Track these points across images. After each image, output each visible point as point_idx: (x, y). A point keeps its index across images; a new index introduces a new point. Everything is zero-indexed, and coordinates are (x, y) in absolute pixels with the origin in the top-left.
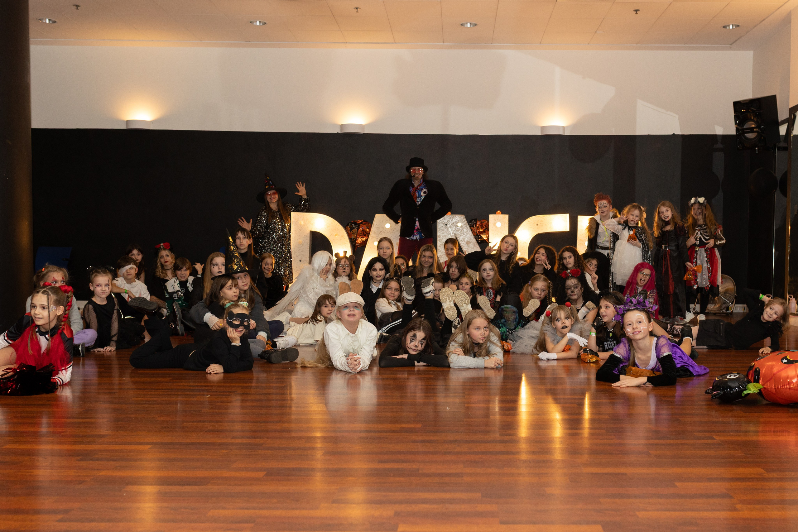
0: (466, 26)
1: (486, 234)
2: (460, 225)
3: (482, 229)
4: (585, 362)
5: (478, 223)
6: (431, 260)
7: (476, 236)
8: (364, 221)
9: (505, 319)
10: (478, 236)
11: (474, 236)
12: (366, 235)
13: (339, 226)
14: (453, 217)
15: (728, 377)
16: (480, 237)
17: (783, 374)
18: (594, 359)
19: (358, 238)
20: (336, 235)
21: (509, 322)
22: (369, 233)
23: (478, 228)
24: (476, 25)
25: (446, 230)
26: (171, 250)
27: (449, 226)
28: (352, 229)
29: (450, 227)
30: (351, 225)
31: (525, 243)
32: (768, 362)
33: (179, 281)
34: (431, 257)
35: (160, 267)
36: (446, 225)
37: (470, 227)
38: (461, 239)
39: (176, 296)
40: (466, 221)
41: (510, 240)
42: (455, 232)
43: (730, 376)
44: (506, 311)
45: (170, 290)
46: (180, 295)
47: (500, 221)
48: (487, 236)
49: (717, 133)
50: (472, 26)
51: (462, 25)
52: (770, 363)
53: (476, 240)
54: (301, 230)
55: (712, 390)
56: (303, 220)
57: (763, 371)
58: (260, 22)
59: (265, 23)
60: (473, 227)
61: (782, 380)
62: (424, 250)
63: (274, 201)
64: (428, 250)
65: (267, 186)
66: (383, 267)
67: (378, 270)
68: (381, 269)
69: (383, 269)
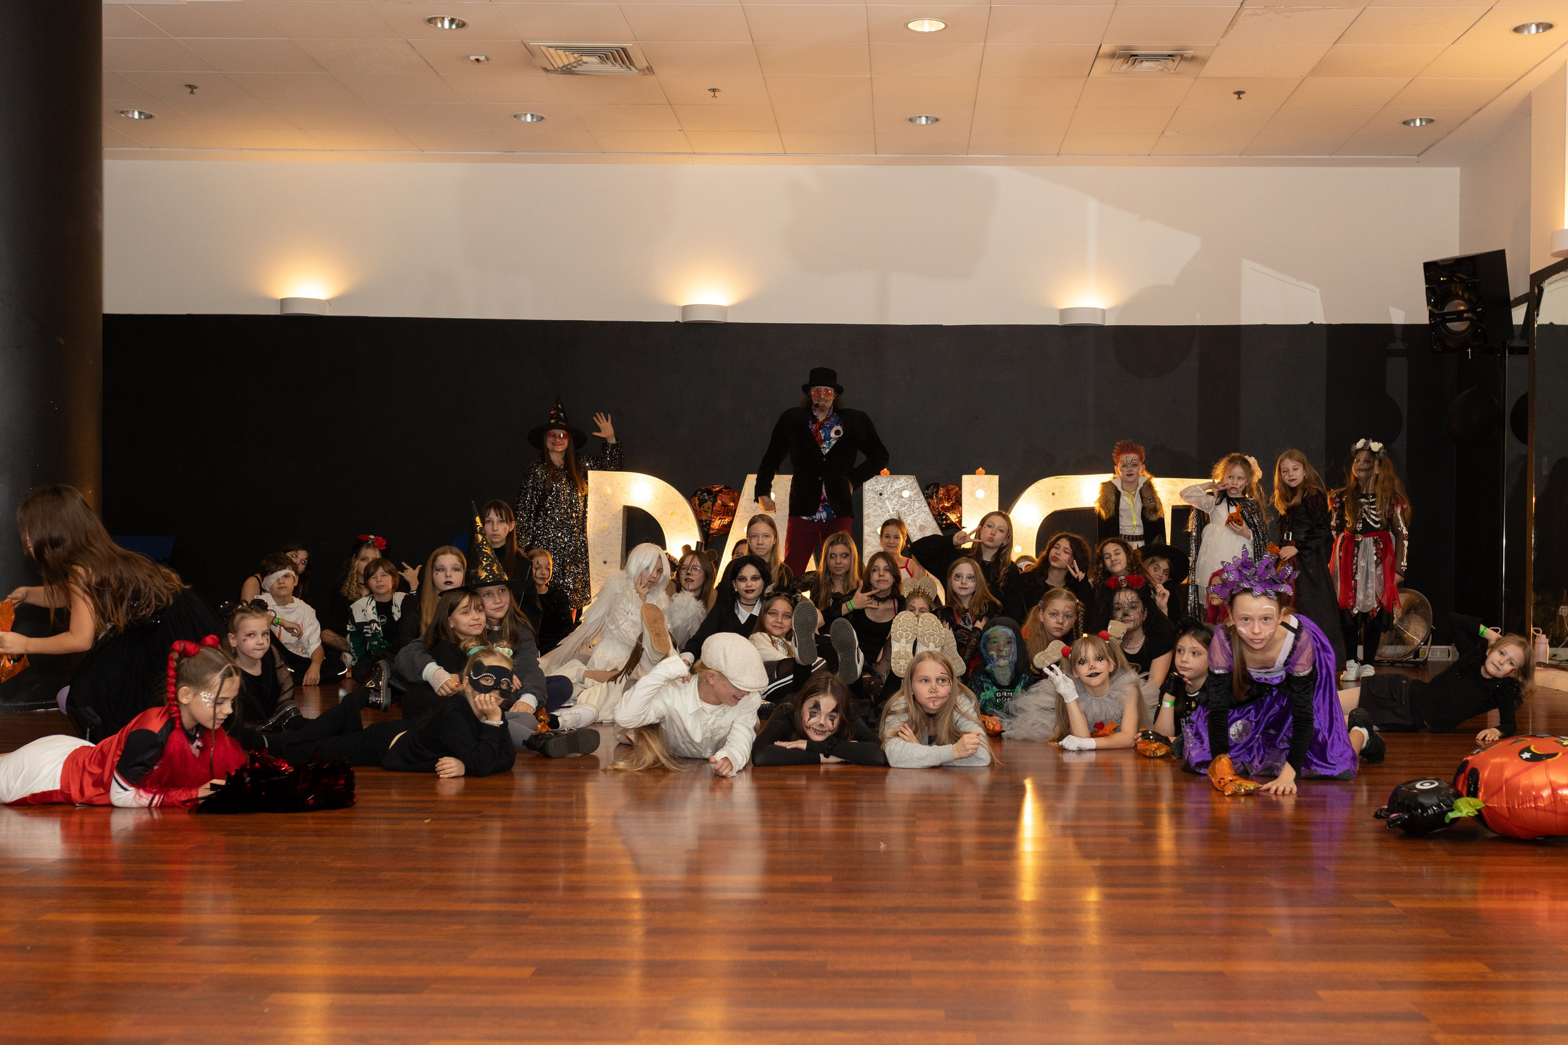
0: (918, 122)
1: (956, 512)
2: (906, 494)
3: (948, 502)
5: (942, 491)
7: (938, 515)
8: (726, 488)
10: (942, 516)
11: (934, 515)
12: (730, 514)
13: (677, 496)
14: (894, 480)
15: (1418, 786)
16: (944, 517)
17: (1524, 781)
19: (713, 520)
20: (672, 514)
22: (735, 510)
23: (941, 500)
24: (937, 120)
25: (880, 504)
27: (886, 496)
28: (702, 502)
29: (888, 498)
30: (701, 495)
31: (1031, 528)
32: (1495, 756)
36: (881, 494)
37: (926, 498)
38: (909, 521)
39: (369, 631)
40: (918, 488)
41: (998, 521)
42: (897, 508)
43: (1422, 785)
46: (376, 629)
47: (983, 488)
48: (959, 515)
49: (1394, 322)
50: (929, 122)
51: (910, 120)
52: (1498, 760)
53: (938, 523)
54: (606, 505)
55: (1387, 810)
56: (610, 485)
57: (1485, 775)
58: (532, 115)
59: (543, 118)
60: (932, 498)
61: (1521, 793)
62: (832, 544)
63: (560, 450)
64: (838, 543)
65: (552, 421)
66: (758, 574)
67: (749, 579)
68: (754, 578)
69: (759, 578)
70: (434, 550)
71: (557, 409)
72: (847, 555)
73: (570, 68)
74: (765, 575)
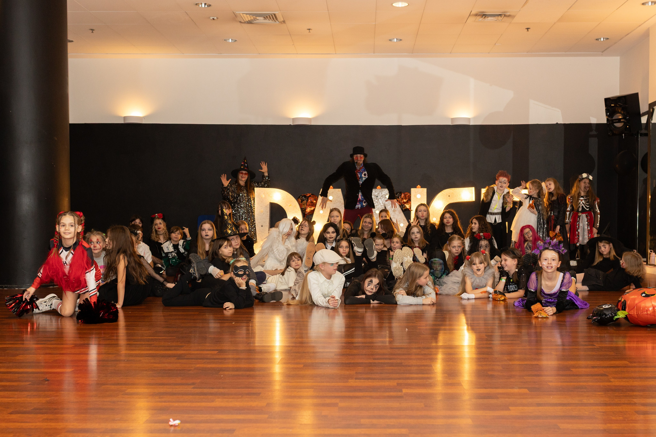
0: (393, 41)
1: (408, 204)
3: (406, 200)
4: (496, 300)
5: (403, 195)
6: (370, 225)
7: (401, 205)
8: (312, 195)
9: (433, 269)
10: (403, 206)
13: (292, 198)
14: (381, 190)
15: (604, 307)
16: (404, 206)
17: (643, 305)
18: (503, 298)
20: (290, 205)
21: (437, 272)
22: (316, 204)
23: (402, 199)
24: (401, 40)
25: (378, 201)
26: (164, 219)
27: (379, 197)
28: (302, 201)
29: (380, 198)
30: (302, 197)
33: (173, 244)
34: (370, 223)
35: (154, 232)
36: (377, 197)
39: (171, 256)
41: (423, 208)
42: (383, 202)
44: (435, 263)
45: (166, 250)
46: (174, 255)
47: (420, 193)
48: (410, 205)
49: (592, 122)
50: (398, 41)
51: (390, 40)
52: (633, 297)
53: (401, 209)
54: (262, 202)
55: (592, 316)
56: (264, 193)
57: (628, 303)
58: (232, 40)
59: (236, 41)
60: (399, 198)
61: (641, 309)
62: (365, 218)
63: (244, 180)
64: (368, 217)
65: (242, 167)
66: (335, 231)
67: (331, 233)
68: (333, 232)
69: (335, 232)
71: (244, 162)
73: (251, 22)
74: (337, 231)
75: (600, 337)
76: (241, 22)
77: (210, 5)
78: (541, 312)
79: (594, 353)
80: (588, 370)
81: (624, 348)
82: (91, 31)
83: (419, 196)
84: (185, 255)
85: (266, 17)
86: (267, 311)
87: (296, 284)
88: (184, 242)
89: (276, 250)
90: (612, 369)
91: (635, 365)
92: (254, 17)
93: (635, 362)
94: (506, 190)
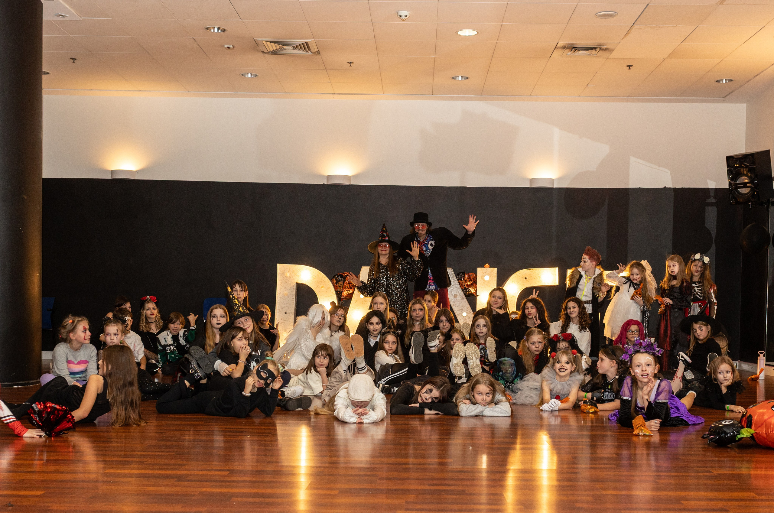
0: (457, 79)
1: (474, 287)
3: (471, 282)
4: (584, 412)
5: (466, 276)
7: (464, 289)
9: (502, 371)
11: (462, 289)
13: (325, 278)
15: (723, 423)
16: (467, 290)
18: (593, 410)
19: (344, 291)
20: (322, 287)
21: (507, 375)
23: (466, 281)
24: (467, 78)
28: (338, 281)
30: (337, 277)
31: (514, 296)
32: (759, 409)
33: (172, 335)
37: (458, 280)
39: (168, 349)
40: (454, 274)
41: (498, 293)
43: (725, 422)
44: (504, 364)
45: (163, 343)
46: (172, 348)
47: (488, 274)
49: (710, 187)
50: (463, 79)
51: (453, 78)
52: (761, 411)
53: (464, 294)
54: (286, 282)
55: (708, 434)
56: (289, 271)
57: (755, 418)
58: (251, 74)
59: (257, 76)
60: (461, 280)
61: (772, 426)
62: (413, 304)
64: (417, 303)
66: (379, 321)
67: (375, 324)
68: (377, 323)
69: (380, 323)
70: (211, 307)
72: (422, 310)
73: (276, 52)
74: (383, 321)
75: (719, 461)
76: (263, 52)
77: (224, 30)
78: (642, 428)
79: (710, 482)
80: (703, 503)
81: (749, 476)
82: (72, 61)
83: (487, 278)
84: (187, 348)
85: (295, 46)
86: (290, 422)
87: (329, 387)
88: (185, 331)
89: (304, 344)
90: (734, 503)
91: (764, 497)
92: (280, 45)
93: (763, 495)
94: (598, 272)
